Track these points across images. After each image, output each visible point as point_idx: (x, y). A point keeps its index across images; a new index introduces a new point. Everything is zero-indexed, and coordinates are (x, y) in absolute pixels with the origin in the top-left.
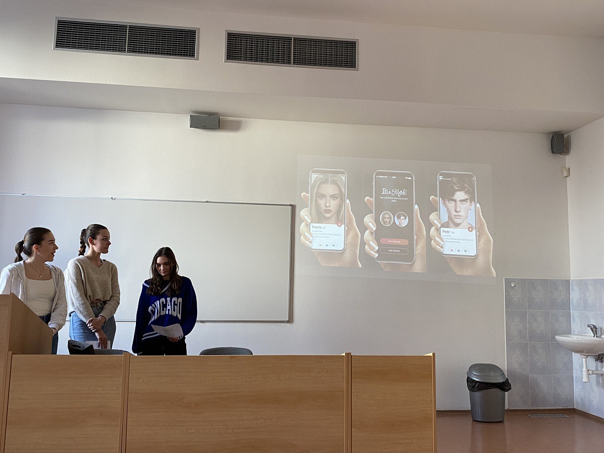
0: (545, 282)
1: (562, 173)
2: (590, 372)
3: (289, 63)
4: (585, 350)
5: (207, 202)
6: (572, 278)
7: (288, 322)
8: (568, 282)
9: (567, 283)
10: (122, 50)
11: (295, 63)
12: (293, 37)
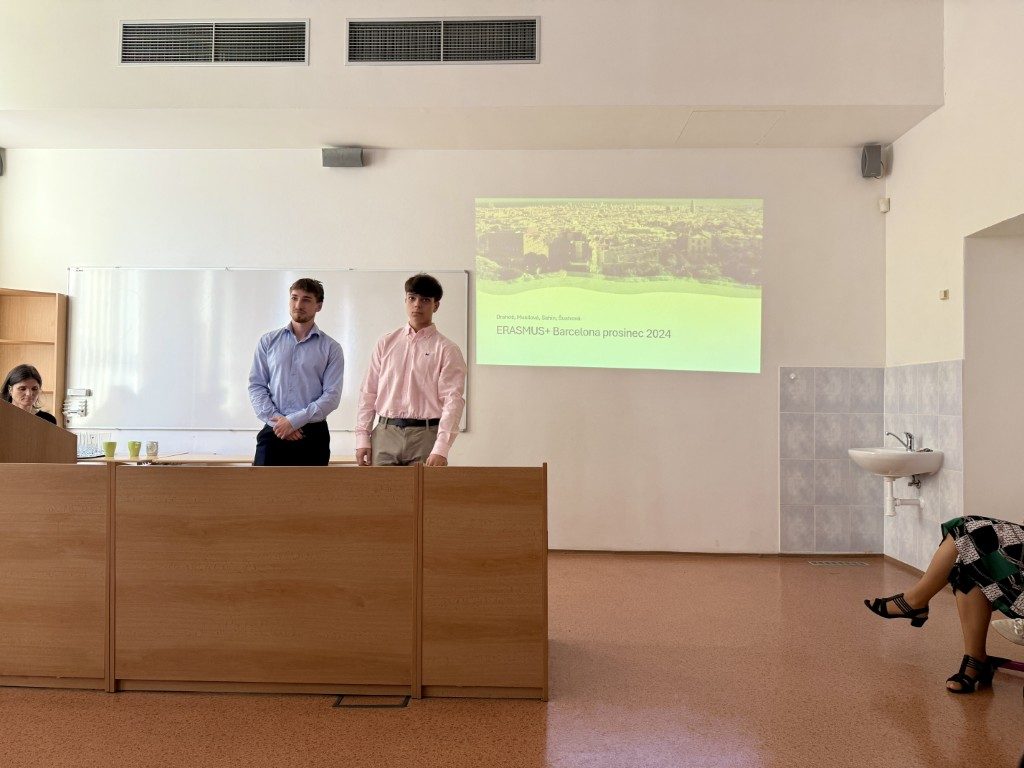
0: (844, 372)
1: (878, 205)
2: (898, 502)
3: (437, 59)
4: (892, 469)
5: (351, 270)
6: (887, 366)
7: (465, 430)
8: (881, 371)
9: (880, 373)
10: (207, 59)
11: (446, 58)
12: (442, 20)
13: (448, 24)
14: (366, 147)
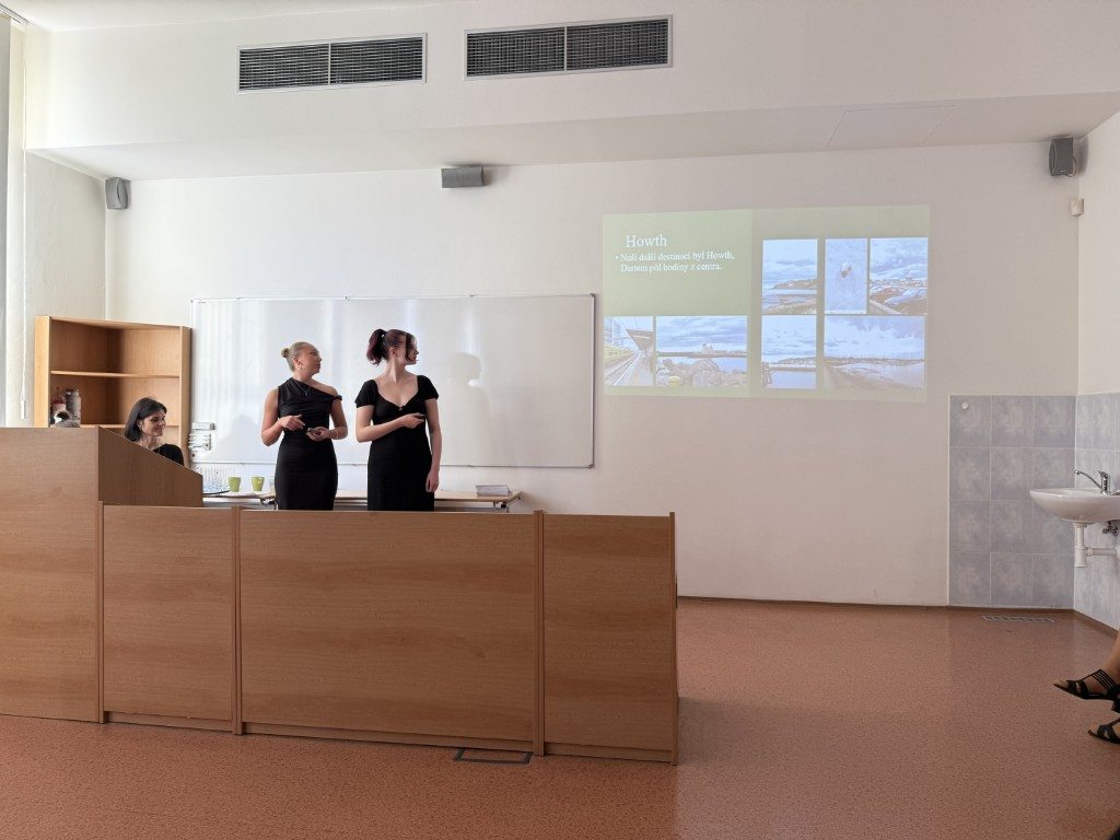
0: (1025, 402)
1: (1070, 209)
2: (1089, 551)
3: (560, 67)
4: (1085, 514)
5: (472, 297)
6: (1079, 394)
9: (1071, 402)
12: (566, 26)
13: (570, 29)
14: (487, 165)
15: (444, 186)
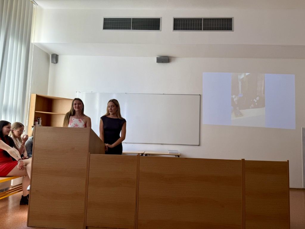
3: (201, 29)
5: (163, 94)
7: (199, 145)
10: (130, 29)
11: (204, 30)
12: (203, 18)
13: (205, 19)
14: (170, 57)
15: (157, 62)
